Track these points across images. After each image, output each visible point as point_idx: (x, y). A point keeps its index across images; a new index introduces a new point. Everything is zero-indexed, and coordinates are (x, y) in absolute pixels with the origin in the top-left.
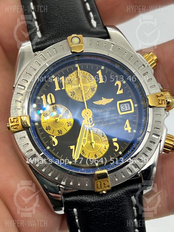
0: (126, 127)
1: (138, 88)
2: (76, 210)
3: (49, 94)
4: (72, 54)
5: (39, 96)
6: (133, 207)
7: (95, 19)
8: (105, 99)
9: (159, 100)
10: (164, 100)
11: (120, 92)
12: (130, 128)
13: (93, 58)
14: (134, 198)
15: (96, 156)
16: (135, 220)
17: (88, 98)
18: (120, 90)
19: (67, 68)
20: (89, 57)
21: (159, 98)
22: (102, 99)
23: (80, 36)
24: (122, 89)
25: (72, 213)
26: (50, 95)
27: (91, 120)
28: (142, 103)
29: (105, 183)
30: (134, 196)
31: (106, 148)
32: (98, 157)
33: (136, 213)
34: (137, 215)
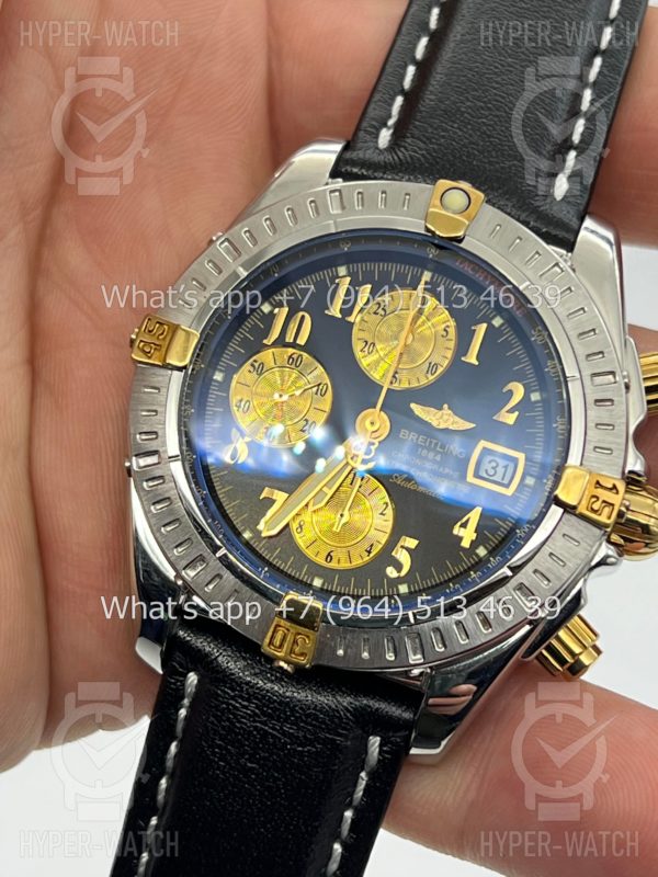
0: (464, 525)
1: (561, 434)
2: (196, 682)
3: (301, 314)
4: (423, 232)
5: (271, 304)
6: (362, 770)
8: (450, 412)
9: (598, 498)
10: (613, 505)
11: (505, 417)
12: (474, 536)
13: (479, 278)
14: (377, 744)
15: (329, 557)
16: (348, 814)
17: (404, 385)
18: (511, 411)
19: (394, 269)
20: (472, 270)
21: (599, 492)
22: (440, 409)
23: (477, 195)
24: (517, 413)
25: (181, 681)
26: (303, 317)
27: (373, 448)
29: (300, 642)
30: (378, 738)
31: (369, 552)
32: (334, 565)
33: (361, 793)
34: (362, 799)
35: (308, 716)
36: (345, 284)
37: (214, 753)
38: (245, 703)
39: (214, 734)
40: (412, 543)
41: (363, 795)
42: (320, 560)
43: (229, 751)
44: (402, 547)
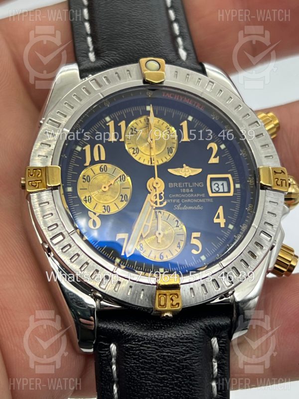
0: (218, 217)
1: (245, 157)
3: (97, 145)
5: (80, 146)
6: (213, 358)
7: (185, 49)
8: (188, 167)
9: (278, 179)
10: (285, 180)
11: (214, 160)
12: (224, 221)
13: (176, 98)
14: (216, 342)
15: (161, 256)
16: (214, 384)
17: (160, 162)
18: (215, 157)
19: (132, 110)
21: (278, 176)
22: (183, 167)
24: (218, 157)
25: (108, 350)
26: (99, 147)
27: (162, 195)
28: (248, 181)
29: (173, 298)
30: (216, 339)
31: (179, 247)
32: (165, 259)
33: (216, 370)
34: (218, 373)
35: (182, 339)
36: (111, 124)
37: (141, 378)
38: (149, 346)
39: (138, 368)
40: (198, 234)
41: (218, 371)
42: (158, 260)
43: (149, 374)
44: (194, 238)
